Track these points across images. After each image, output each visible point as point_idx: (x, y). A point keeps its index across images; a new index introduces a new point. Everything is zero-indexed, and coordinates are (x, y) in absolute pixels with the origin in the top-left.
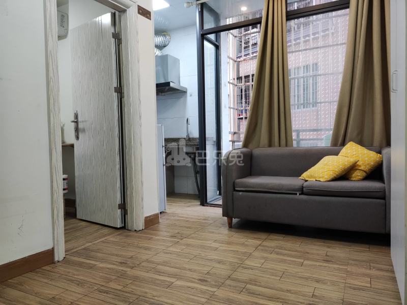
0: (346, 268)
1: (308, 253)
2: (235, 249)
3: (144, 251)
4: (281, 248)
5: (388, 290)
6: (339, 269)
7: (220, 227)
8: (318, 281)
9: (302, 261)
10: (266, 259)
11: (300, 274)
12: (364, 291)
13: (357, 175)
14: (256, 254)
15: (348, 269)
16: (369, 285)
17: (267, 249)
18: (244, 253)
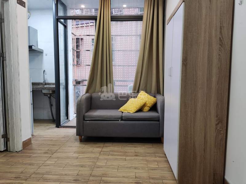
0: (146, 158)
1: (126, 152)
2: (88, 156)
3: (29, 167)
4: (113, 151)
5: (165, 168)
6: (142, 160)
7: (75, 142)
8: (135, 168)
9: (125, 157)
10: (107, 159)
11: (126, 165)
12: (156, 170)
13: (146, 109)
14: (101, 157)
15: (147, 159)
16: (157, 166)
17: (106, 153)
18: (94, 158)
